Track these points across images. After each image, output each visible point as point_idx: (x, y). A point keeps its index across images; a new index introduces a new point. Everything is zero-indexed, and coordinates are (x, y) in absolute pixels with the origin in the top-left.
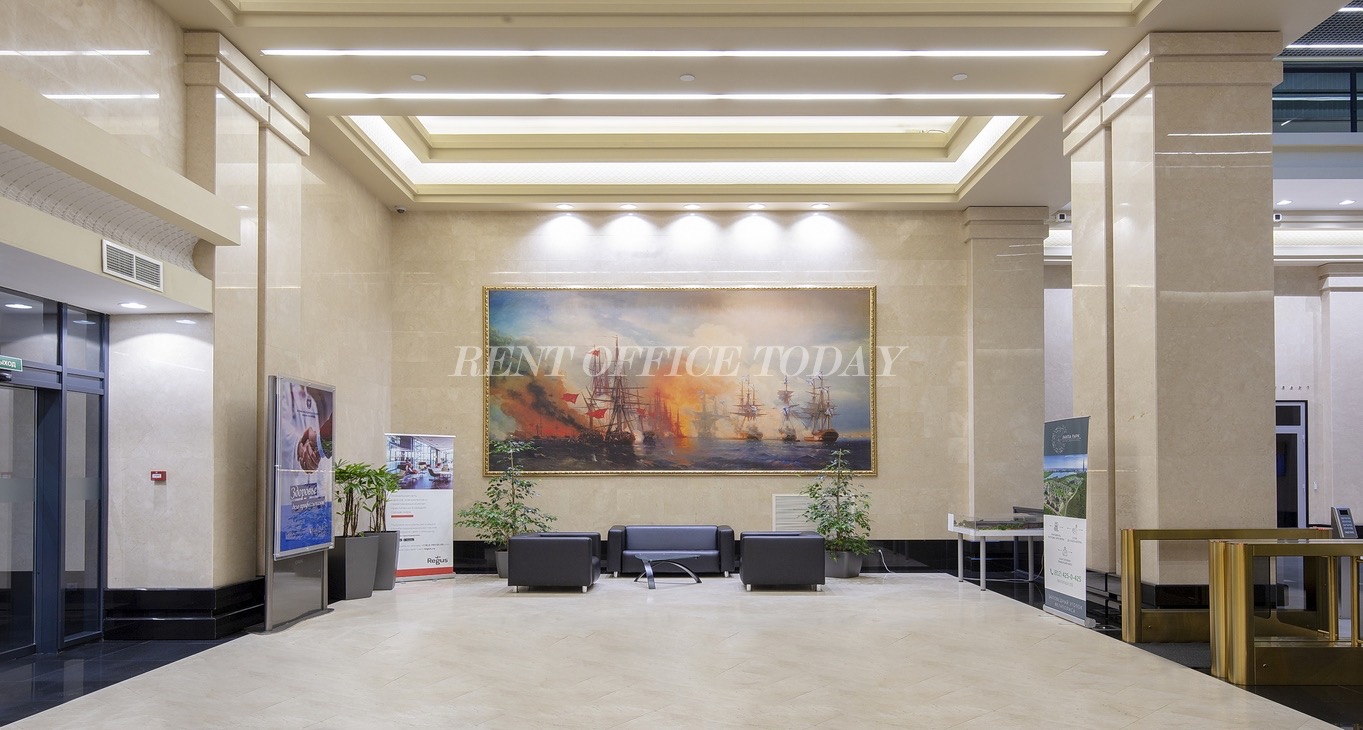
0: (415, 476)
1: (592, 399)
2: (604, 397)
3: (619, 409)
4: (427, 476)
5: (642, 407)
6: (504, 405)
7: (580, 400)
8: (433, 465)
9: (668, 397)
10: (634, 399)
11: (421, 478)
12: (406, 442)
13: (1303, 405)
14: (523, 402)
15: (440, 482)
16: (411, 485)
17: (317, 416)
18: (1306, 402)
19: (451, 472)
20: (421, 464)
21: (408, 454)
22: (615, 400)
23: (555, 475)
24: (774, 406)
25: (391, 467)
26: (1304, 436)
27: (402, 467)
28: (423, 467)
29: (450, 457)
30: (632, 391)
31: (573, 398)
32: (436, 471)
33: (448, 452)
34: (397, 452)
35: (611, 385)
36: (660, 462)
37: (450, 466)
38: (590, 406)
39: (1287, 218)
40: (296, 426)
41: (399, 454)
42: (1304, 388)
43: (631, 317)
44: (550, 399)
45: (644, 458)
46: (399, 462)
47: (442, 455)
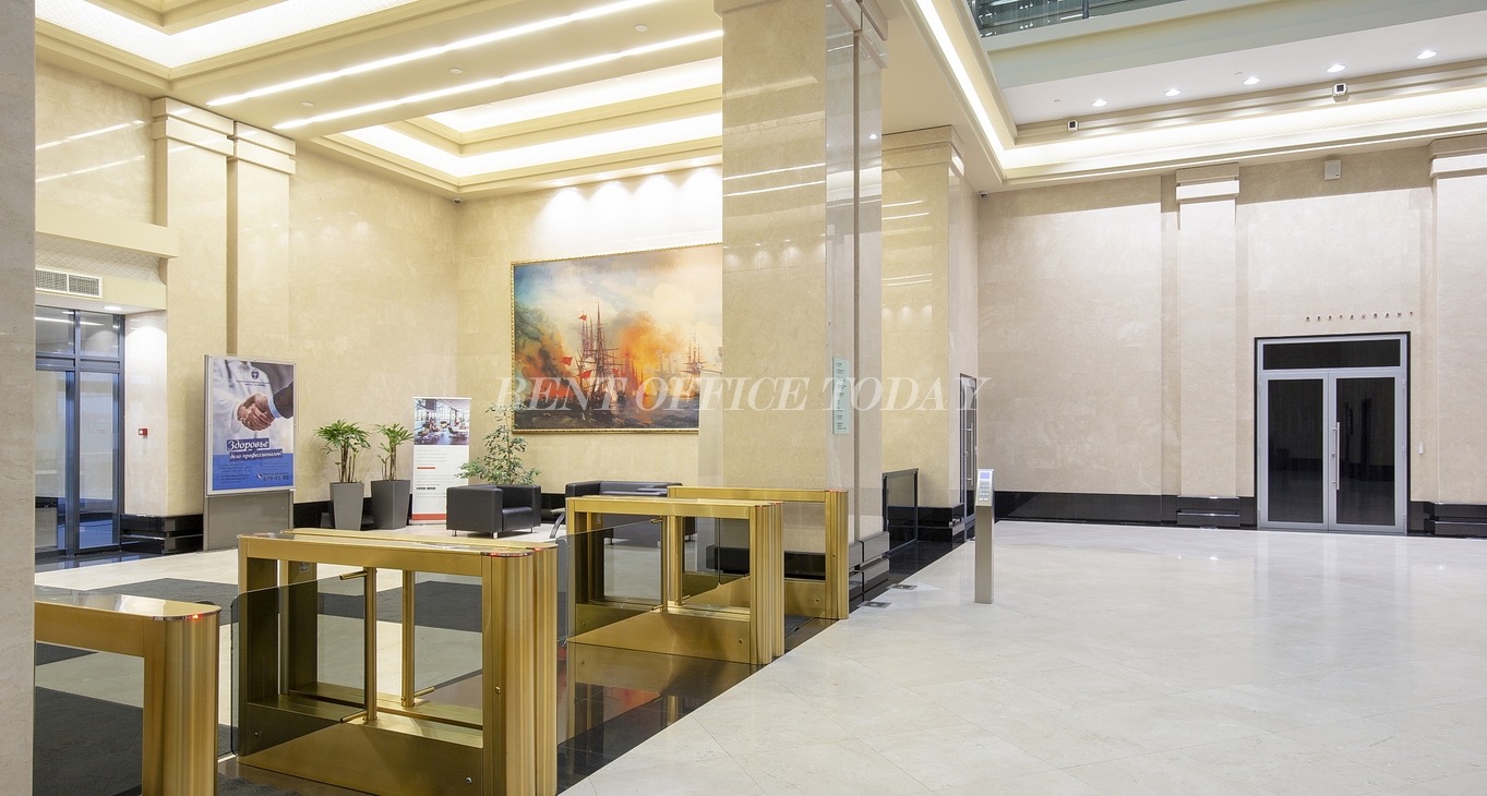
0: (437, 433)
1: (581, 361)
2: (590, 359)
3: (601, 371)
4: (447, 434)
5: (617, 367)
6: (524, 369)
7: (573, 361)
8: (453, 424)
9: (634, 357)
10: (610, 360)
11: (442, 435)
12: (431, 404)
13: (1403, 339)
14: (536, 365)
15: (458, 439)
16: (434, 441)
17: (268, 386)
18: (1408, 334)
19: (467, 430)
20: (443, 423)
21: (432, 415)
22: (597, 361)
23: (557, 433)
24: (714, 363)
25: (417, 427)
26: (1405, 380)
27: (427, 425)
28: (444, 425)
29: (467, 417)
30: (609, 353)
31: (568, 360)
32: (454, 429)
33: (465, 412)
34: (423, 412)
35: (595, 348)
36: (629, 420)
37: (467, 424)
38: (581, 368)
39: (1352, 88)
40: (235, 392)
41: (424, 414)
42: (1405, 315)
43: (609, 282)
44: (554, 363)
45: (618, 416)
46: (424, 421)
47: (460, 415)
